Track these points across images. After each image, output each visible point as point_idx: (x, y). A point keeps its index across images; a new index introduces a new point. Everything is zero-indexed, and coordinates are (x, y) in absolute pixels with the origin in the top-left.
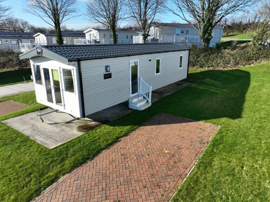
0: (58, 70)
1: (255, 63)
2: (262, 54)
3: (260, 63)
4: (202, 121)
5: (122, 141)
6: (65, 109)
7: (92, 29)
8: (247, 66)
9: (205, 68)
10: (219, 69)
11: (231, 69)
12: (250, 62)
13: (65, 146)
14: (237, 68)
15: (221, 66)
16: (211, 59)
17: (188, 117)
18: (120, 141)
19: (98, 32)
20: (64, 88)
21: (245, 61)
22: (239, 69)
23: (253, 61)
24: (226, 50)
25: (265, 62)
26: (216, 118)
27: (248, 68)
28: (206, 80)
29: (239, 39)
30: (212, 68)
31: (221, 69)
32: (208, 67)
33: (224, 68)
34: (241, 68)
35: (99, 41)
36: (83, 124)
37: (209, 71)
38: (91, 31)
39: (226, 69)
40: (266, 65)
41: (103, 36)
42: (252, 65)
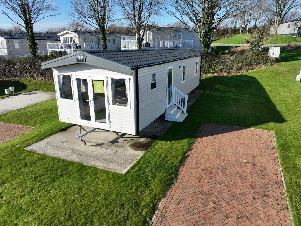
0: (103, 81)
1: (256, 68)
2: (261, 60)
3: (261, 68)
4: (253, 128)
5: (191, 156)
6: (110, 126)
7: (69, 32)
8: (250, 71)
9: (210, 74)
10: (224, 75)
11: (235, 75)
12: (252, 67)
13: (137, 168)
14: (241, 74)
15: (225, 72)
16: (214, 65)
17: (236, 125)
18: (188, 156)
19: (77, 35)
20: (111, 101)
21: (248, 66)
22: (243, 74)
23: (254, 66)
24: (226, 55)
25: (265, 67)
26: (263, 124)
27: (251, 73)
28: (216, 86)
29: (224, 44)
30: (216, 75)
31: (225, 74)
32: (213, 73)
33: (228, 73)
34: (245, 73)
35: (79, 45)
36: (133, 142)
37: (215, 77)
38: (67, 33)
39: (230, 75)
40: (267, 69)
41: (84, 40)
42: (254, 70)
